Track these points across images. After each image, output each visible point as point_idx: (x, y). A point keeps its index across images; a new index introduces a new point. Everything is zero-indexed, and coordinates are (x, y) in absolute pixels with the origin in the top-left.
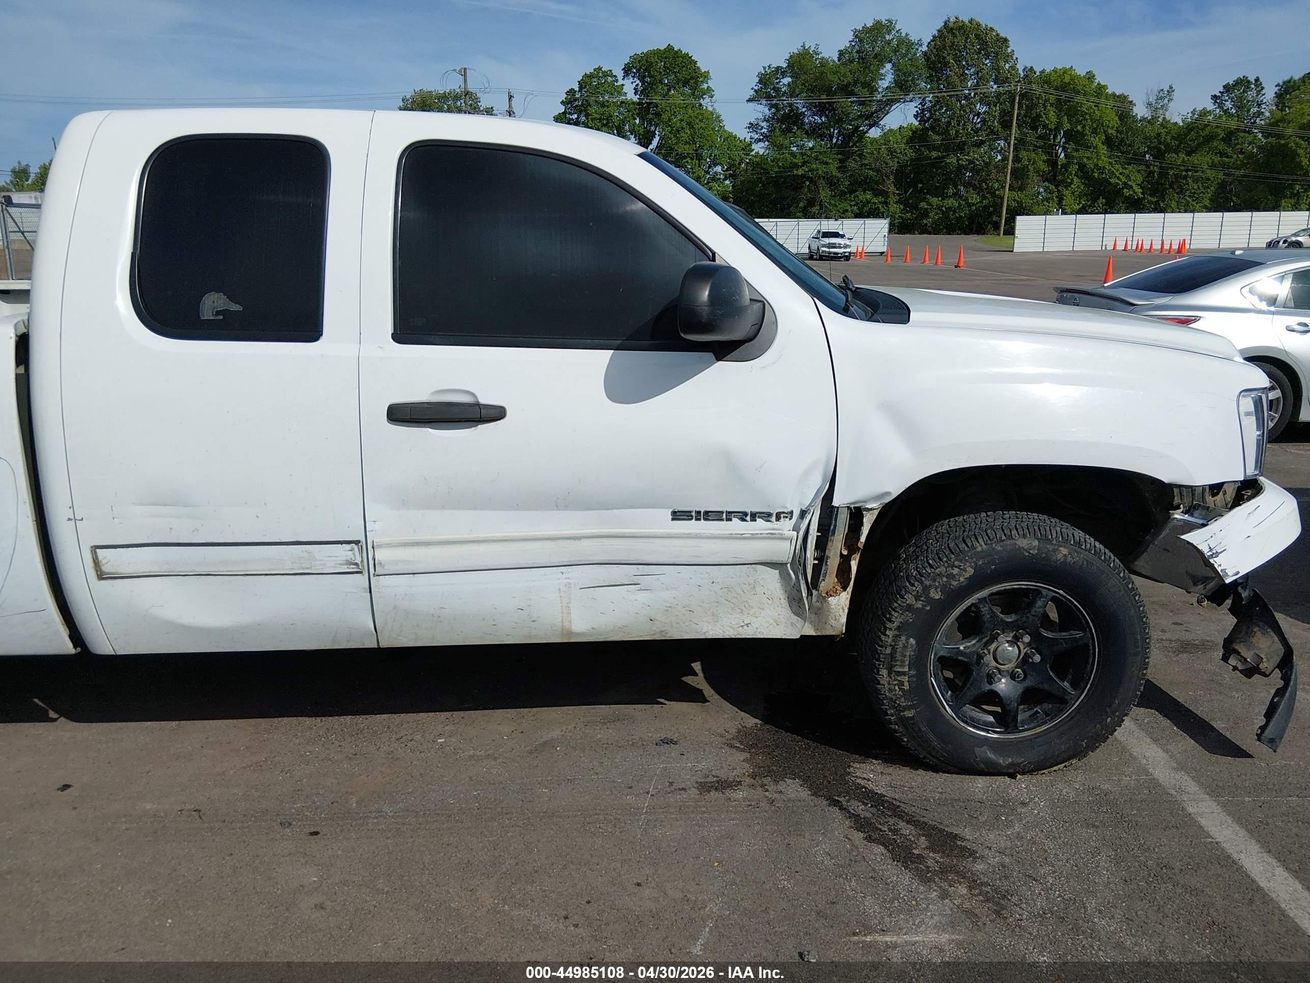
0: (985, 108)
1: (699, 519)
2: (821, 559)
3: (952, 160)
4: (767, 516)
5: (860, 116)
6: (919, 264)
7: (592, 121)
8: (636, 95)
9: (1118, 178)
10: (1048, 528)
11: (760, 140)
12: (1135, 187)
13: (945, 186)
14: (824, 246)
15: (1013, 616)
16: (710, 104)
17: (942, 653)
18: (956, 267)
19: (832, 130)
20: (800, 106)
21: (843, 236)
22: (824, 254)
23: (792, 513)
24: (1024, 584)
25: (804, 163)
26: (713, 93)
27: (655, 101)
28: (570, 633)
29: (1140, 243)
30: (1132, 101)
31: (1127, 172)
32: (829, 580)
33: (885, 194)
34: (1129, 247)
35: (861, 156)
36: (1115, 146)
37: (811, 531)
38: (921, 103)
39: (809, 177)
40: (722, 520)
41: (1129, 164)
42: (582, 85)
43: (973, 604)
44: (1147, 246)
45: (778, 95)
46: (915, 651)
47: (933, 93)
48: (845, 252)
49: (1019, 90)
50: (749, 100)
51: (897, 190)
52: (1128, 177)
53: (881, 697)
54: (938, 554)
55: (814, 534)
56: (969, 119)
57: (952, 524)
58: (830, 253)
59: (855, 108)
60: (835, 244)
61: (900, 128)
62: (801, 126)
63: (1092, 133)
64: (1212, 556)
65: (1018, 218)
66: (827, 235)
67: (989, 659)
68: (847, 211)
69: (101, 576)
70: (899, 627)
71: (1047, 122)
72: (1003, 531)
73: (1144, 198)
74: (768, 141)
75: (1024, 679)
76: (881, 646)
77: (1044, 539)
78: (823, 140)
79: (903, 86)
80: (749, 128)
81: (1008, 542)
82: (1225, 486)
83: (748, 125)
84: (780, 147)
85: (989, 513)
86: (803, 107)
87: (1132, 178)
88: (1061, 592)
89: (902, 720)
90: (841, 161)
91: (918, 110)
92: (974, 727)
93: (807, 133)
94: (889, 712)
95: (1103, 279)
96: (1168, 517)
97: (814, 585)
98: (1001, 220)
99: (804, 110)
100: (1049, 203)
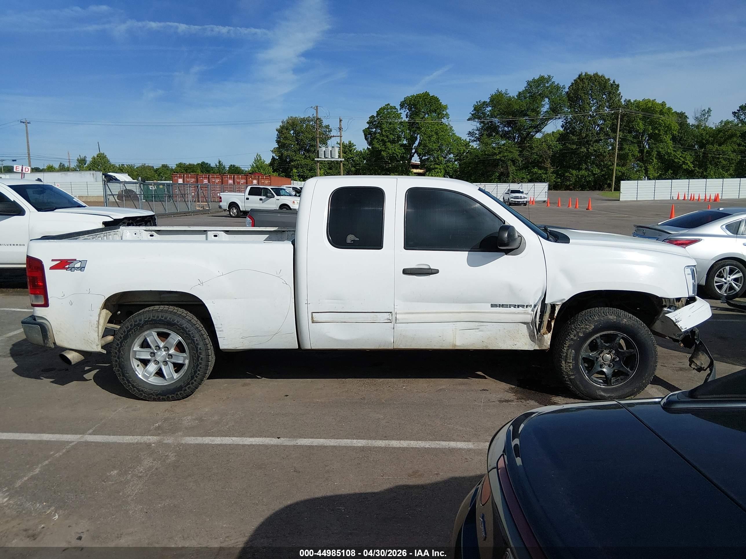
0: (602, 122)
1: (500, 307)
2: (541, 322)
3: (583, 149)
4: (523, 306)
5: (531, 127)
6: (566, 207)
7: (385, 132)
8: (407, 118)
9: (679, 159)
10: (619, 313)
11: (475, 141)
12: (689, 163)
13: (580, 164)
14: (512, 198)
15: (609, 344)
16: (447, 122)
17: (584, 356)
18: (587, 209)
19: (515, 135)
20: (497, 122)
21: (522, 192)
22: (512, 202)
23: (531, 305)
24: (612, 332)
25: (500, 153)
26: (449, 116)
27: (417, 121)
28: (455, 346)
29: (693, 196)
30: (687, 116)
31: (684, 156)
32: (544, 329)
33: (546, 169)
34: (686, 198)
35: (531, 148)
36: (677, 141)
37: (538, 312)
38: (565, 119)
39: (502, 160)
40: (508, 307)
41: (685, 151)
42: (378, 113)
43: (594, 339)
44: (696, 198)
45: (484, 116)
46: (574, 354)
47: (571, 114)
48: (524, 201)
49: (620, 112)
50: (469, 120)
51: (552, 166)
52: (684, 158)
53: (563, 371)
54: (581, 321)
55: (539, 313)
56: (593, 128)
57: (586, 312)
58: (515, 201)
59: (528, 122)
60: (518, 197)
61: (552, 133)
62: (497, 133)
63: (664, 134)
64: (676, 322)
65: (622, 182)
66: (513, 192)
67: (600, 359)
68: (524, 178)
69: (313, 322)
70: (568, 346)
71: (638, 129)
72: (604, 313)
73: (695, 170)
74: (479, 141)
75: (613, 367)
76: (562, 353)
77: (618, 316)
78: (510, 140)
79: (555, 111)
80: (469, 134)
81: (606, 317)
82: (682, 299)
83: (468, 133)
84: (487, 144)
85: (599, 308)
86: (498, 123)
87: (687, 159)
88: (625, 335)
89: (570, 379)
90: (520, 152)
91: (563, 123)
92: (596, 383)
93: (501, 136)
94: (565, 377)
95: (670, 216)
96: (662, 310)
97: (539, 331)
98: (612, 183)
99: (499, 124)
100: (640, 173)
